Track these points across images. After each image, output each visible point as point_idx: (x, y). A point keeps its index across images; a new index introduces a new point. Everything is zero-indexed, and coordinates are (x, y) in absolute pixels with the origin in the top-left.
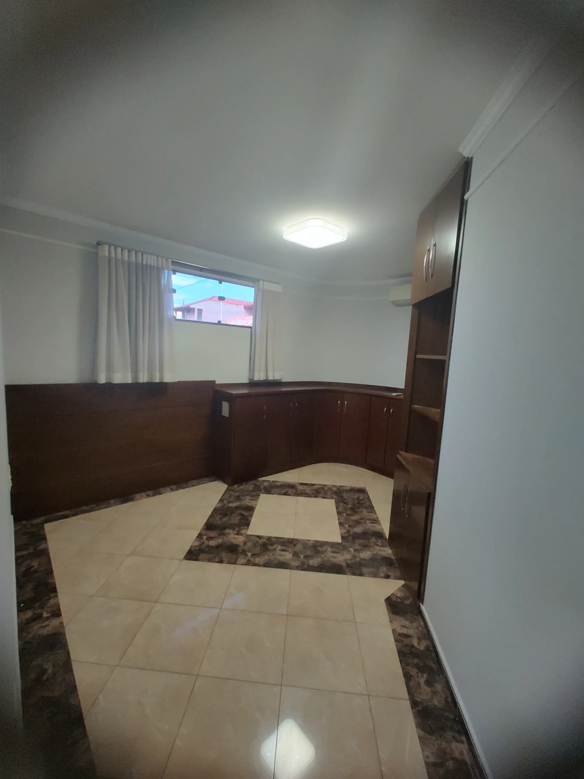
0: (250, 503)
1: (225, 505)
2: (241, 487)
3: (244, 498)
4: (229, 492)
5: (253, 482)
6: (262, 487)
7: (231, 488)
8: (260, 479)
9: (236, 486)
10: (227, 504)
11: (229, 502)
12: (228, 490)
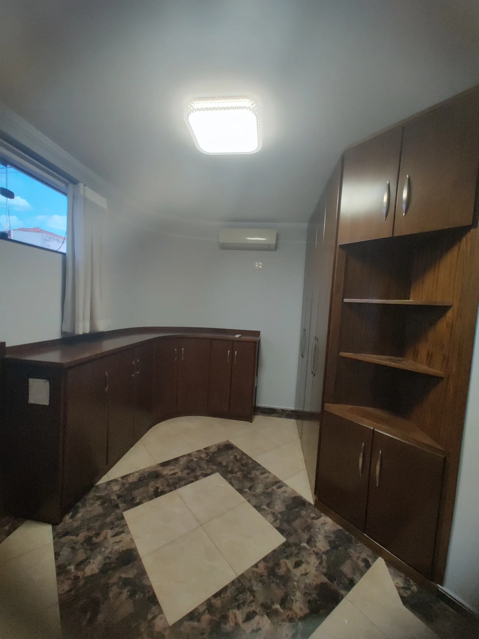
0: (121, 544)
1: (76, 578)
2: (79, 515)
3: (101, 538)
4: (62, 540)
5: (91, 494)
6: (114, 497)
7: (60, 527)
8: (99, 482)
9: (67, 518)
10: (80, 574)
11: (80, 565)
12: (57, 536)
